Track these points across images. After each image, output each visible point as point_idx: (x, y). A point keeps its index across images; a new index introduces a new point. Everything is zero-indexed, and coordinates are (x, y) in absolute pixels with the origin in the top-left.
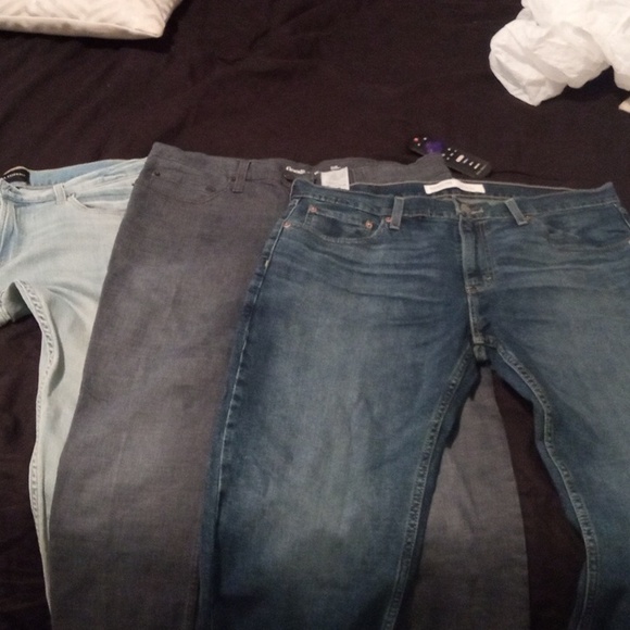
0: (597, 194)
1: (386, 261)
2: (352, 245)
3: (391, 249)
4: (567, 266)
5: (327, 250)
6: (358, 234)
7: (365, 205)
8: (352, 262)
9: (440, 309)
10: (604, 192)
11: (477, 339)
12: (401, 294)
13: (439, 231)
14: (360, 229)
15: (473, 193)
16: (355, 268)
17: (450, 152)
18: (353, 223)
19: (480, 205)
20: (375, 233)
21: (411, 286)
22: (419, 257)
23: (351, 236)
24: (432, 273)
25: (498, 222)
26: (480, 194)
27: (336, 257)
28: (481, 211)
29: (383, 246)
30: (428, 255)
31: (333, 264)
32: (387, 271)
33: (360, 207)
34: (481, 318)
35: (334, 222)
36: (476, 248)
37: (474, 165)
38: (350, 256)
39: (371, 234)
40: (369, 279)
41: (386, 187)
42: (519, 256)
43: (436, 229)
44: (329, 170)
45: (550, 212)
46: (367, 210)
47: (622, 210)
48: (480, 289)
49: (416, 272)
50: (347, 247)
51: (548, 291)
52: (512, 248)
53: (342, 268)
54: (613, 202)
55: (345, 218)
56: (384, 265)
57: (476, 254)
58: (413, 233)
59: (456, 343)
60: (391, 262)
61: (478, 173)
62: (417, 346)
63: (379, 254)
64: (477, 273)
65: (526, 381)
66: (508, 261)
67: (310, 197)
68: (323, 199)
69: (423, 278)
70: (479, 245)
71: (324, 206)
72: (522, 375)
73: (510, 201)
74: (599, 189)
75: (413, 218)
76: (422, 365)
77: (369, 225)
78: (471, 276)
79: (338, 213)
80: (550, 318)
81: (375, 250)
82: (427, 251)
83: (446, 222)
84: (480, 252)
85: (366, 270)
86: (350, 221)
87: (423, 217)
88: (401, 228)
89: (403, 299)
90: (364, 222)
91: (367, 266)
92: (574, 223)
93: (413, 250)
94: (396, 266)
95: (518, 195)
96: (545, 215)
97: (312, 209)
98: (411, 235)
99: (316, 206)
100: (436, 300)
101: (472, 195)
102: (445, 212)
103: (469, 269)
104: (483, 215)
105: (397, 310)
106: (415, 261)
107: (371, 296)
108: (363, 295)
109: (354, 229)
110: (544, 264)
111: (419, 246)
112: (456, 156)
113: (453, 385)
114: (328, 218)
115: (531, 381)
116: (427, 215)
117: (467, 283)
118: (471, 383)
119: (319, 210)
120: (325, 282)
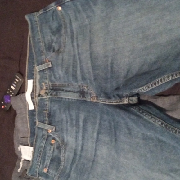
0: (32, 23)
1: (74, 136)
2: (65, 153)
3: (67, 133)
4: (75, 44)
5: (68, 167)
6: (58, 148)
7: (41, 142)
8: (75, 154)
9: (105, 117)
10: (31, 20)
11: (126, 101)
12: (95, 134)
13: (56, 107)
14: (55, 147)
15: (33, 86)
16: (78, 153)
17: (9, 92)
18: (52, 150)
19: (40, 84)
20: (58, 139)
21: (89, 128)
22: (72, 120)
23: (60, 152)
24: (82, 116)
25: (50, 77)
26: (33, 82)
27: (73, 163)
28: (43, 84)
29: (65, 136)
30: (70, 115)
31: (77, 166)
32: (80, 138)
33: (43, 145)
34: (113, 99)
35: (52, 160)
36: (66, 91)
37: (16, 81)
38: (72, 155)
39: (58, 141)
40: (85, 147)
41: (31, 129)
42: (71, 70)
43: (55, 108)
44: (20, 151)
45: (43, 48)
46: (44, 142)
47: (41, 12)
48: (94, 95)
49: (81, 124)
50: (66, 156)
51: (93, 58)
52: (67, 73)
53: (79, 161)
54: (36, 16)
55: (49, 154)
56: (76, 138)
57: (70, 91)
58: (57, 120)
59: (133, 117)
60: (75, 134)
61: (20, 80)
62: (130, 134)
63: (70, 139)
64: (83, 93)
65: (160, 83)
66: (74, 76)
67: (38, 170)
68: (39, 164)
69: (85, 121)
70: (65, 89)
71: (43, 164)
72: (157, 85)
73: (38, 68)
74: (29, 22)
75: (49, 119)
76: (143, 134)
77: (53, 142)
78: (84, 96)
79: (47, 158)
80: (110, 59)
81: (67, 141)
82: (68, 116)
83: (51, 103)
84: (69, 89)
85: (80, 148)
86: (51, 152)
87: (48, 114)
88: (54, 126)
89: (98, 133)
90: (52, 144)
91: (77, 146)
92: (49, 37)
93: (67, 122)
94: (77, 132)
95: (34, 63)
96: (45, 51)
97: (45, 171)
98: (58, 121)
99: (43, 168)
100: (99, 117)
101: (34, 87)
102: (45, 103)
103: (80, 96)
104: (46, 83)
105: (105, 138)
106: (74, 122)
107: (96, 149)
108: (95, 153)
109: (56, 150)
110: (74, 56)
111: (65, 119)
112: (11, 89)
113: (162, 124)
114: (50, 163)
115: (161, 81)
116: (47, 112)
117: (89, 100)
118: (157, 111)
119: (45, 167)
120: (89, 174)
